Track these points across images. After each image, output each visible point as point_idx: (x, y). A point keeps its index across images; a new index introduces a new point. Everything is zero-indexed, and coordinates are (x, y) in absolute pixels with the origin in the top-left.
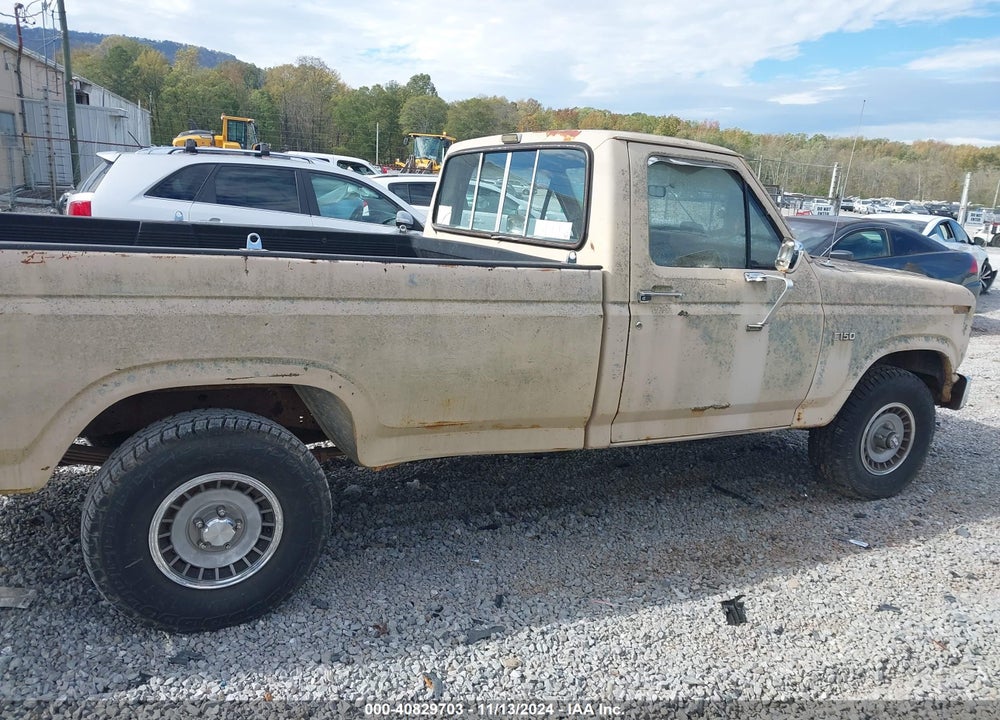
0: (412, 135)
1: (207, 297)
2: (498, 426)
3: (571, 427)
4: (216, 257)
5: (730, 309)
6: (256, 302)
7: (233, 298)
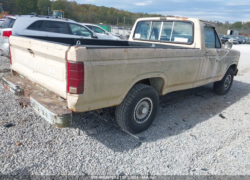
0: (52, 10)
1: (150, 58)
2: (182, 84)
3: (191, 84)
4: (151, 49)
5: (214, 57)
6: (156, 59)
7: (153, 58)
